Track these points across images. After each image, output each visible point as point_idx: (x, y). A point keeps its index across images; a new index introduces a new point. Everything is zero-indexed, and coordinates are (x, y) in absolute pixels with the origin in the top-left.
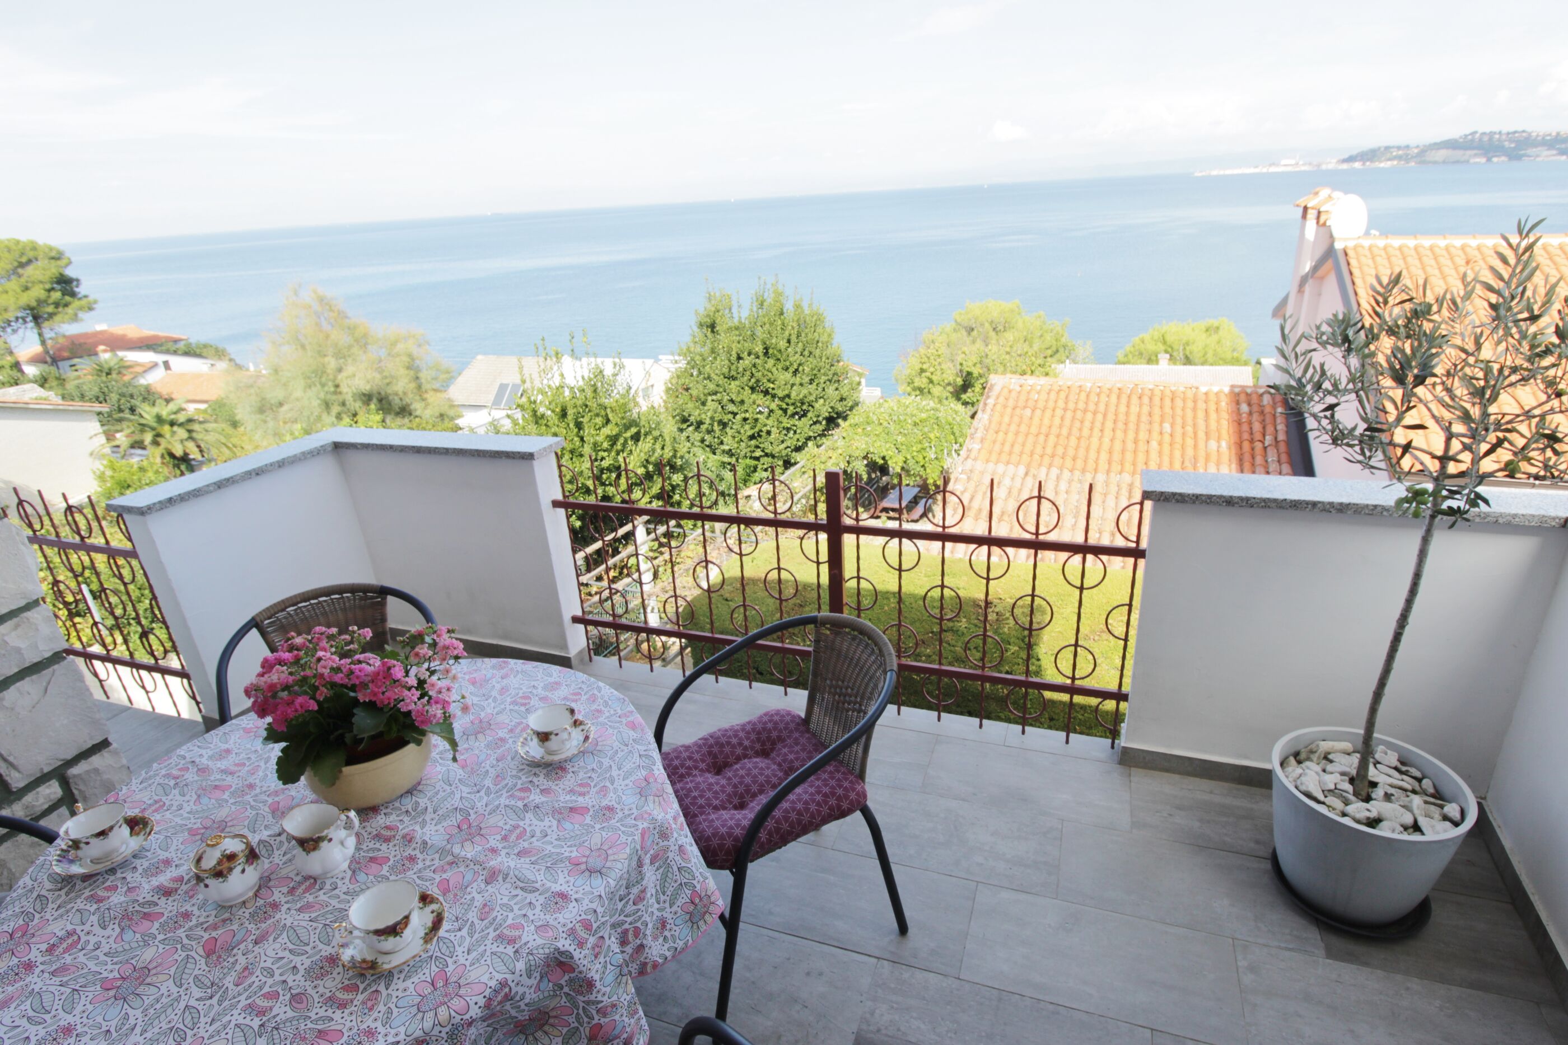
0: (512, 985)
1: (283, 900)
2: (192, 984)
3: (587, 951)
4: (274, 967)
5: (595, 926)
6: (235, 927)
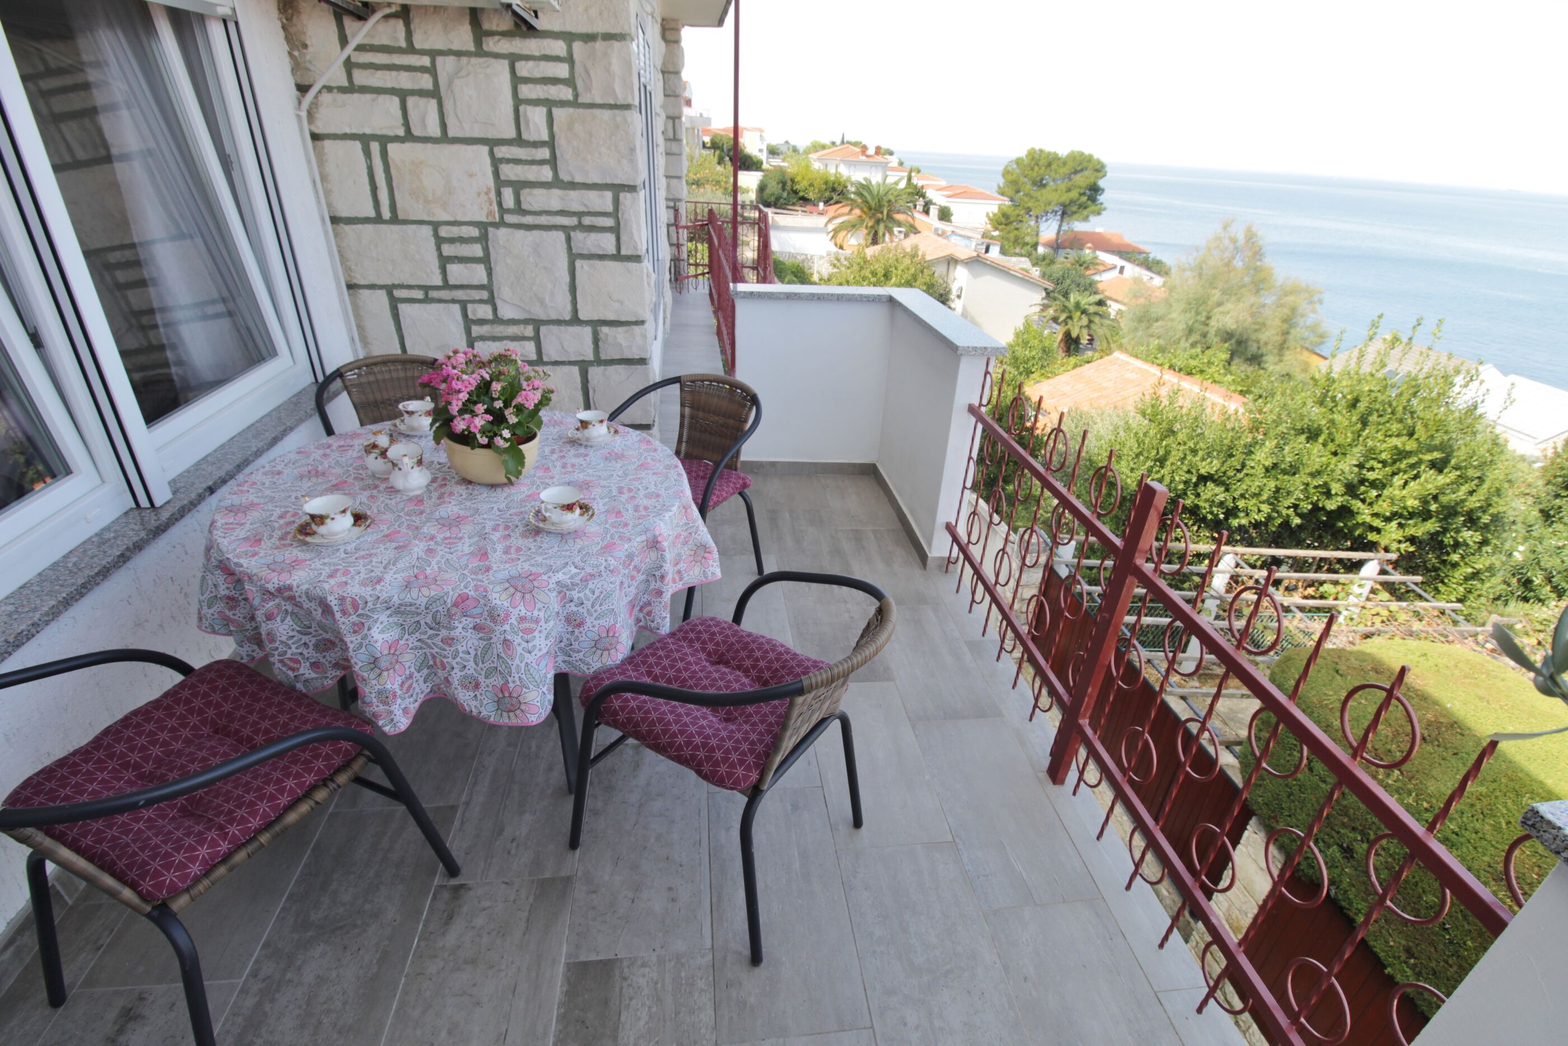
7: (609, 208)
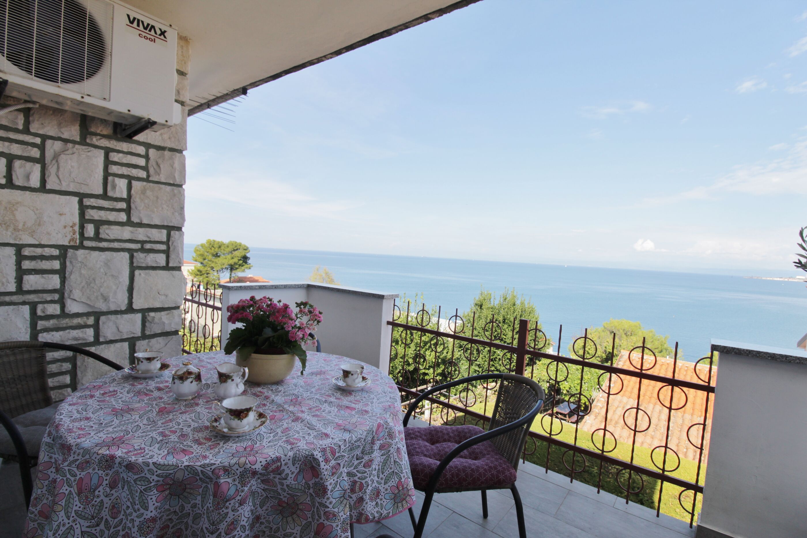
0: (283, 463)
1: (202, 403)
2: (145, 419)
3: (328, 467)
4: (182, 423)
5: (337, 455)
6: (176, 406)
7: (164, 239)
